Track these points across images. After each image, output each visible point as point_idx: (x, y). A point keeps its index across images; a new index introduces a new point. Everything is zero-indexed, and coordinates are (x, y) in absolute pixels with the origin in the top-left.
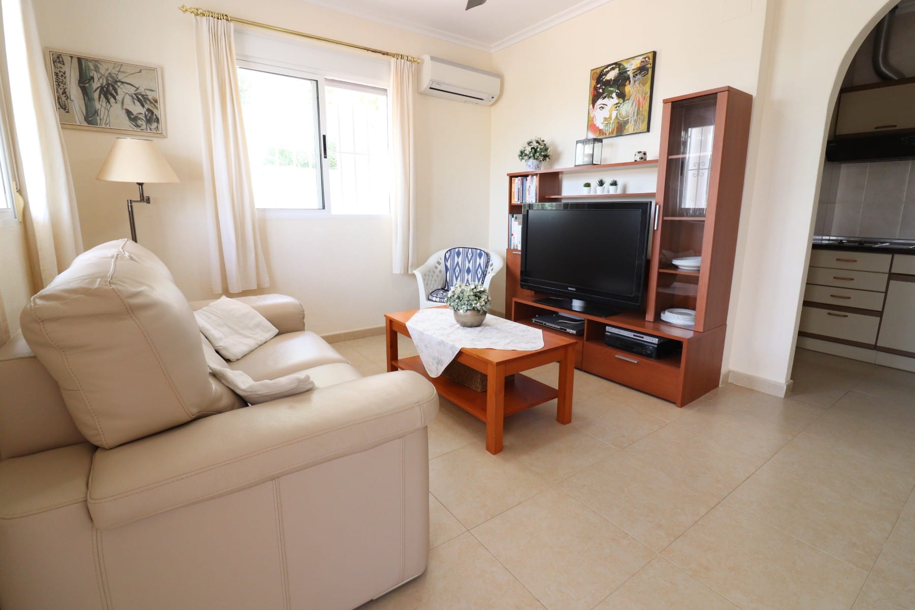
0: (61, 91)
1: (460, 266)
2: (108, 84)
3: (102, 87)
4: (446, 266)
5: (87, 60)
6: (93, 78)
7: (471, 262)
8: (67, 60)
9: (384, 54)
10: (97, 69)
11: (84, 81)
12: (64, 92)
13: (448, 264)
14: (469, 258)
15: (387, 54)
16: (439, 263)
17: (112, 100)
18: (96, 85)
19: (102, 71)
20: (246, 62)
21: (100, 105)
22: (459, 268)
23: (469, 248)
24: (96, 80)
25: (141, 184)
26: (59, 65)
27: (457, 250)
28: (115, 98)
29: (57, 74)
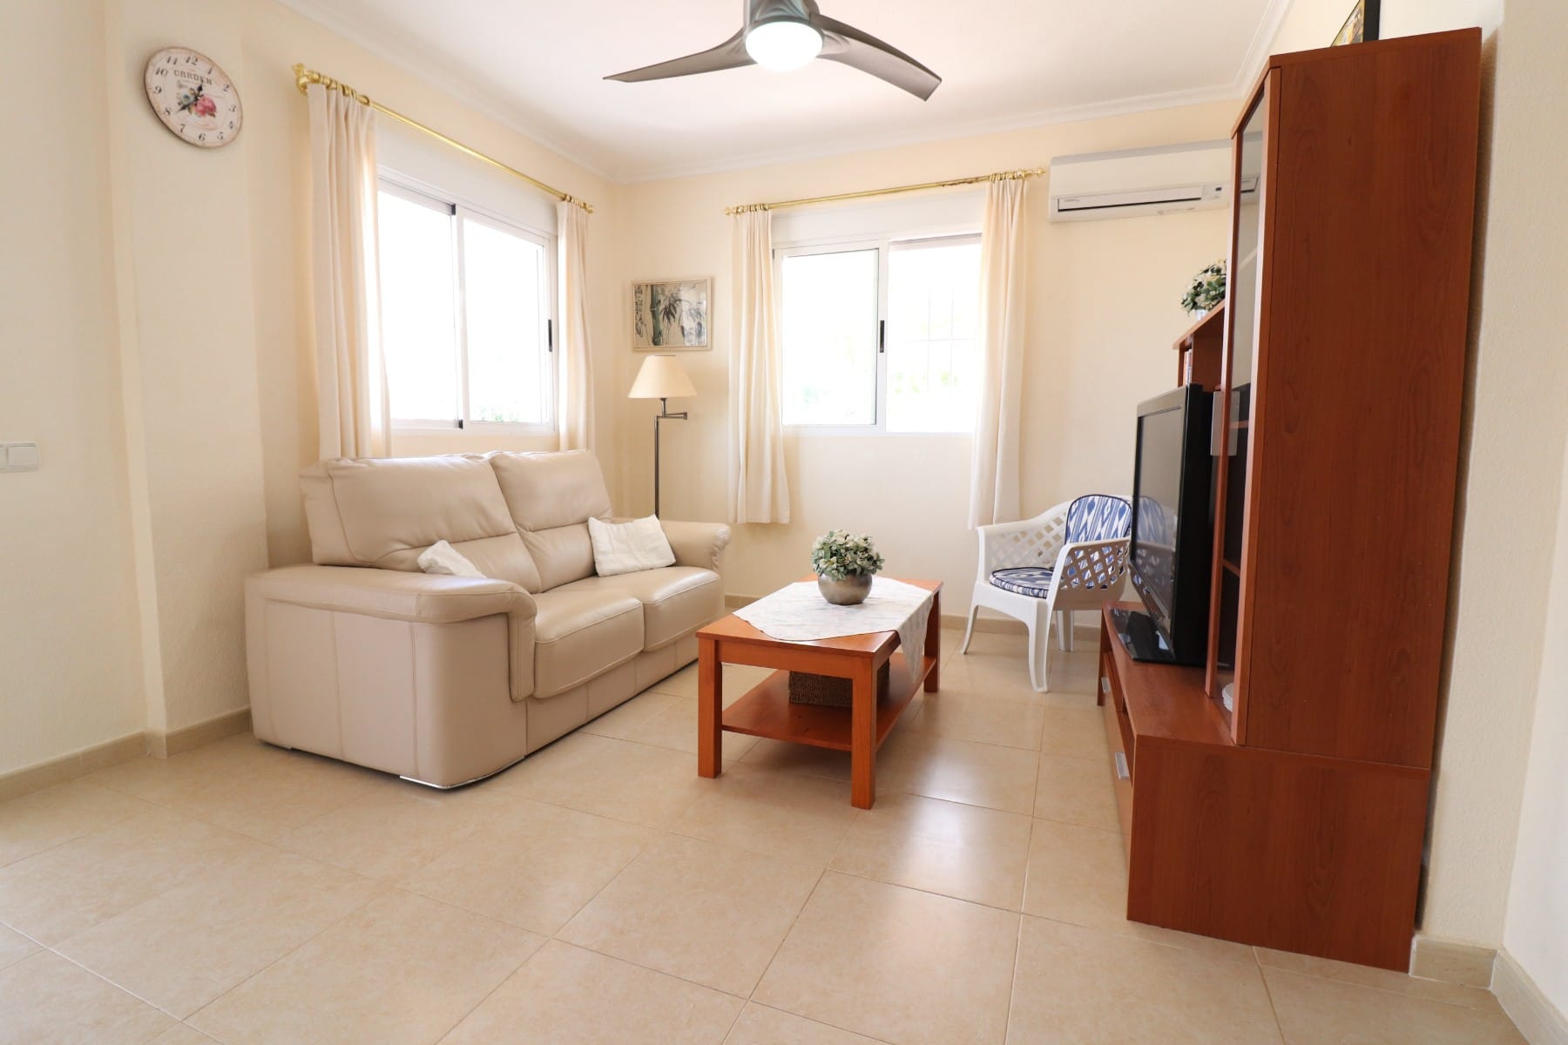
0: (638, 318)
1: (1088, 529)
2: (670, 304)
3: (666, 308)
4: (1068, 529)
5: (657, 285)
6: (660, 301)
7: (1106, 524)
8: (643, 288)
9: (970, 182)
10: (663, 291)
11: (655, 303)
12: (641, 319)
13: (1071, 525)
14: (1105, 516)
15: (977, 180)
16: (1058, 522)
17: (672, 319)
18: (662, 307)
19: (666, 293)
20: (794, 248)
21: (663, 325)
22: (1086, 533)
23: (1109, 497)
24: (662, 302)
25: (664, 400)
26: (639, 295)
27: (1091, 498)
28: (674, 317)
29: (636, 303)
